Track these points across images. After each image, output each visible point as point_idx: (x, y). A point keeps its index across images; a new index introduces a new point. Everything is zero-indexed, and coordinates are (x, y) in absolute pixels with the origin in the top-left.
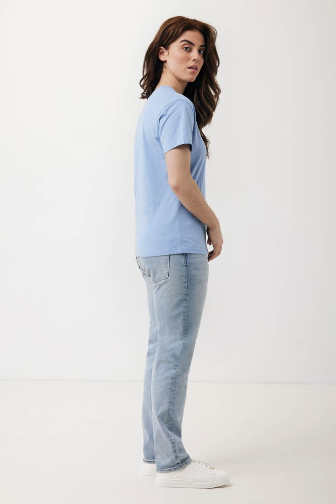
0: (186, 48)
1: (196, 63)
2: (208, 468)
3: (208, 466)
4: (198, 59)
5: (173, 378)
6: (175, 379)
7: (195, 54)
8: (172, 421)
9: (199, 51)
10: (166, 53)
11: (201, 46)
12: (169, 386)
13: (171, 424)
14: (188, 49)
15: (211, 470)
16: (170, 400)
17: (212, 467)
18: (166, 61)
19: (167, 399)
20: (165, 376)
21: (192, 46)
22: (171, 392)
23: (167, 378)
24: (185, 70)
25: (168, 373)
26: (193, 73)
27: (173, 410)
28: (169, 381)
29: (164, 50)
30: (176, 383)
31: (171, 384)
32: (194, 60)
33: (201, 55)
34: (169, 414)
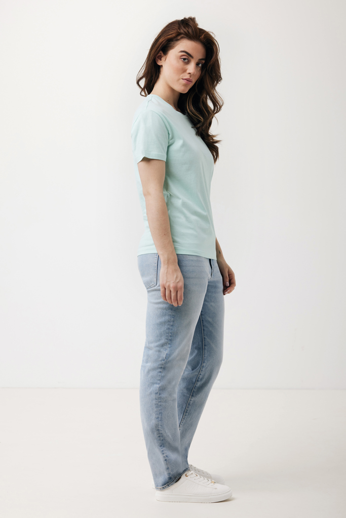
0: (184, 59)
1: (190, 77)
2: (210, 482)
3: (210, 480)
4: (194, 73)
5: (156, 393)
6: (160, 394)
7: (191, 68)
8: (162, 436)
9: (197, 64)
10: (163, 59)
11: (200, 60)
12: (154, 402)
13: (162, 440)
14: (186, 61)
15: (212, 484)
16: (157, 416)
17: (213, 481)
18: (162, 66)
19: (154, 415)
20: (149, 391)
21: (190, 58)
22: (157, 407)
23: (151, 393)
24: (179, 80)
25: (152, 388)
26: (185, 85)
27: (161, 426)
28: (153, 396)
29: (162, 54)
30: (160, 398)
31: (156, 399)
32: (189, 73)
33: (199, 69)
34: (158, 430)
